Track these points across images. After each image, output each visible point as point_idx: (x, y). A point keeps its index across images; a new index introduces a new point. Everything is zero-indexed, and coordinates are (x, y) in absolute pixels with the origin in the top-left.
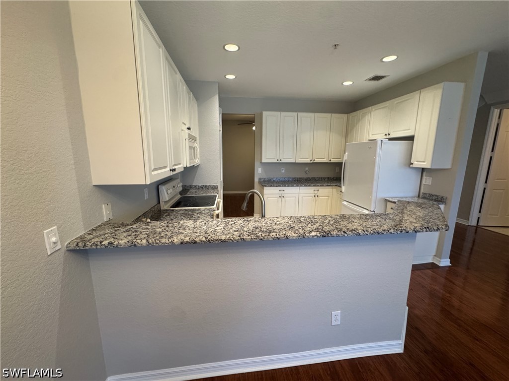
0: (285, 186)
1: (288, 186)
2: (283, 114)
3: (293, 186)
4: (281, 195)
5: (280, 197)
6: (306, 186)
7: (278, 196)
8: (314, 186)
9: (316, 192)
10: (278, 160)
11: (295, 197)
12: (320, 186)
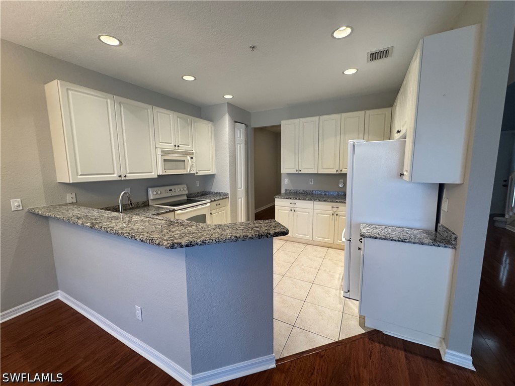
0: (296, 199)
1: (299, 199)
2: (302, 120)
3: (305, 199)
4: (292, 209)
5: (291, 210)
6: (321, 201)
7: (290, 209)
8: (331, 202)
9: (335, 209)
10: (297, 171)
11: (309, 213)
12: (340, 202)
